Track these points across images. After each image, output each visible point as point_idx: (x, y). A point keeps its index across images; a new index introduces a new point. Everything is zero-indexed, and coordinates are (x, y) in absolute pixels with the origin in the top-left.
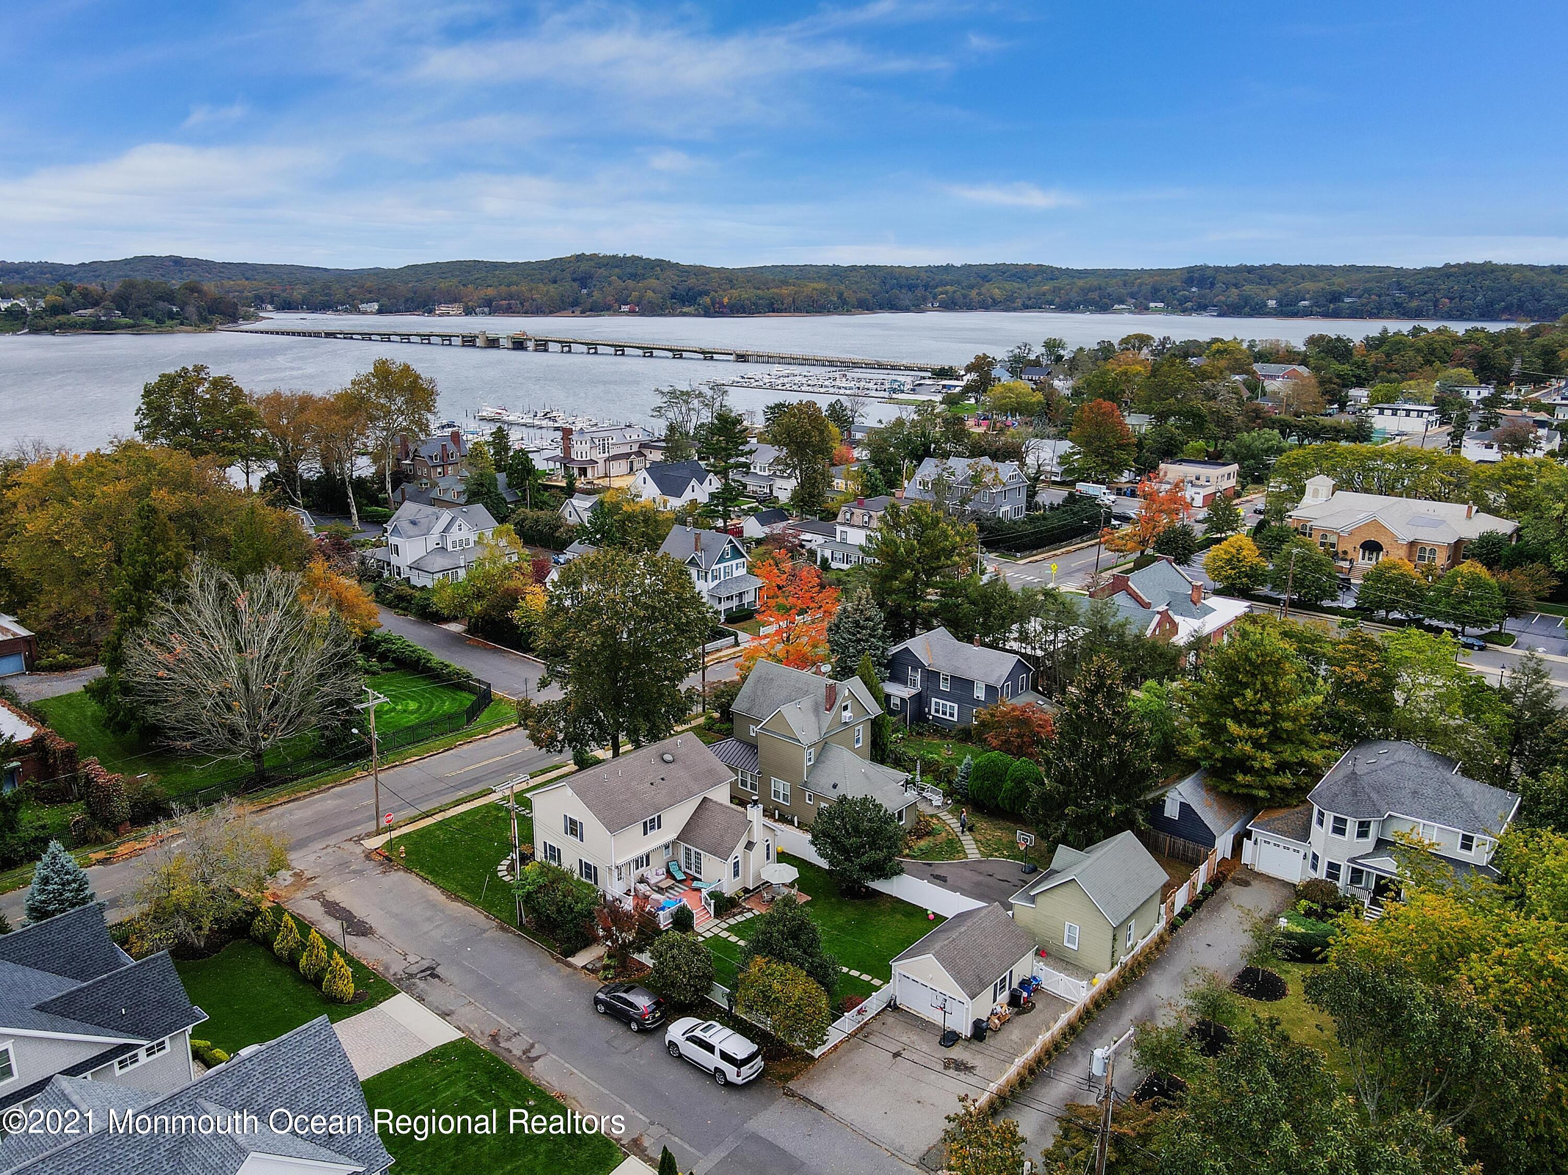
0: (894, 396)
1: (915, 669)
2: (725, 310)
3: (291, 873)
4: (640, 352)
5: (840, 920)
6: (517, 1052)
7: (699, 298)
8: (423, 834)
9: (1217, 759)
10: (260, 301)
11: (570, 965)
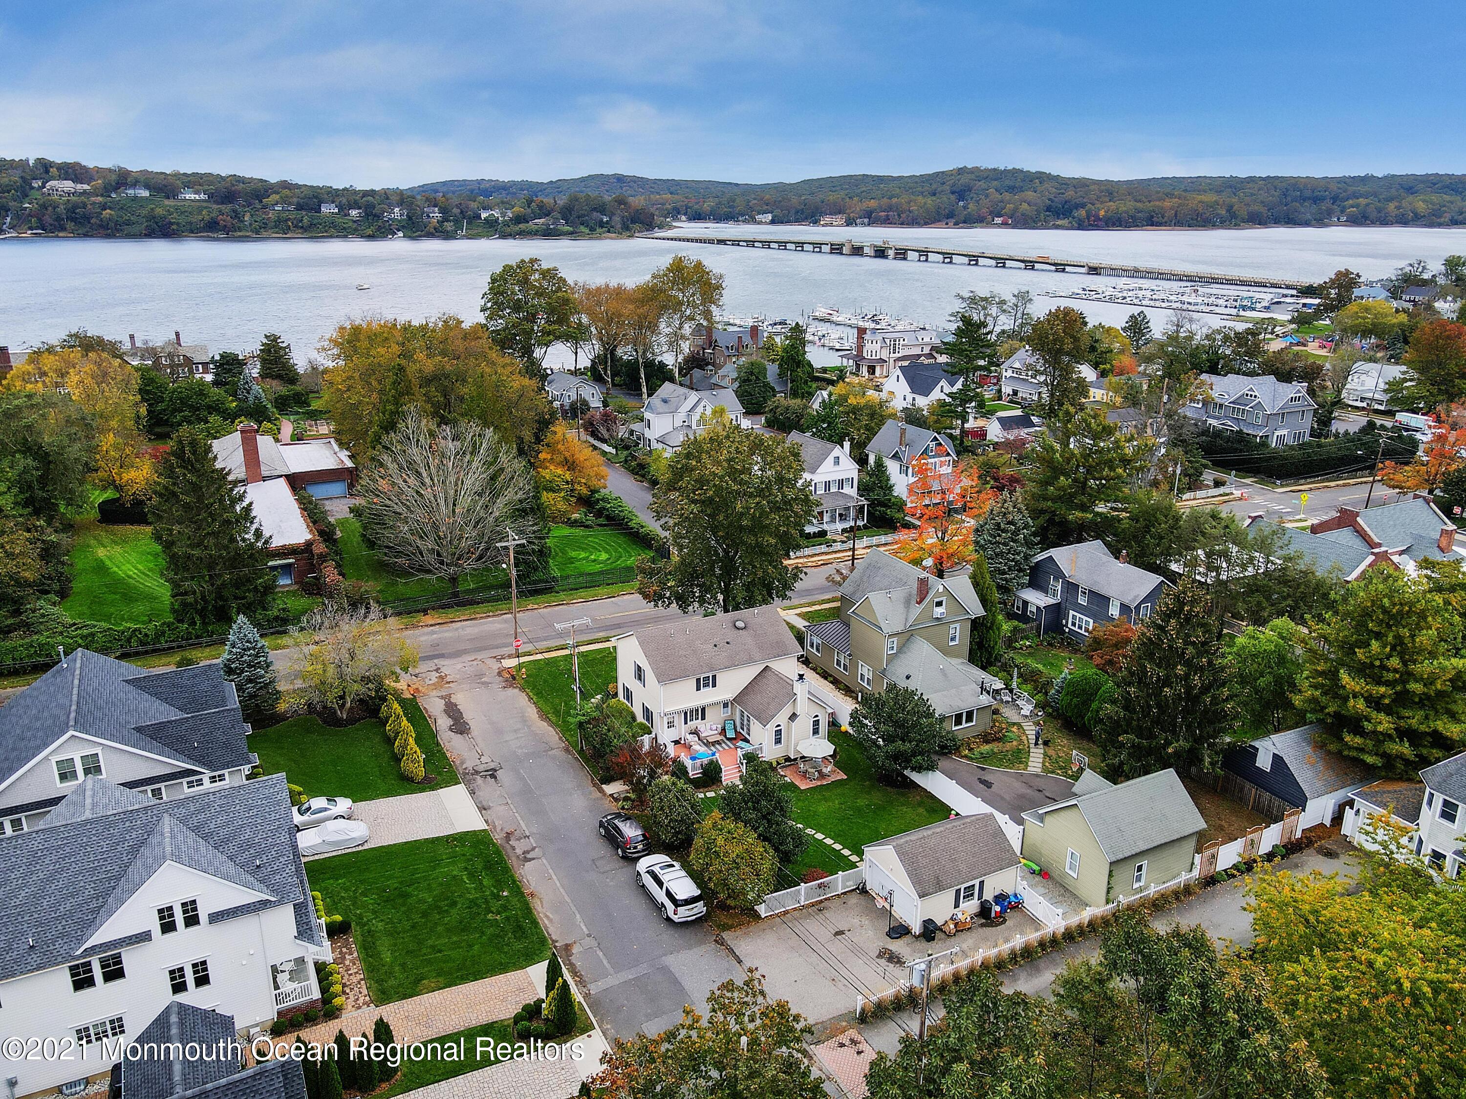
0: (1242, 313)
1: (1056, 579)
2: (1100, 223)
3: (438, 675)
4: (993, 262)
5: (861, 802)
6: (519, 851)
7: (1075, 211)
8: (548, 661)
9: (1329, 714)
10: (676, 213)
11: (602, 791)
